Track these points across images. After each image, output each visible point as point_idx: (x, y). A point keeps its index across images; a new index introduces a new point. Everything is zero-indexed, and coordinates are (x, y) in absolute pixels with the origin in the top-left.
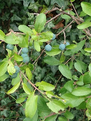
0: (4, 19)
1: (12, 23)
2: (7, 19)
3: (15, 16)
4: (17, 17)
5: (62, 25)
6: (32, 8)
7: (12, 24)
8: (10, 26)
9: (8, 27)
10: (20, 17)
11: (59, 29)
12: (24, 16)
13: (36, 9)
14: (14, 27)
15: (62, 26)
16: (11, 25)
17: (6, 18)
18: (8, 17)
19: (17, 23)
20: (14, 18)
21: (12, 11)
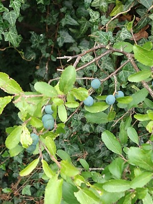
0: (49, 22)
1: (62, 29)
2: (54, 22)
3: (67, 18)
4: (71, 18)
5: (146, 34)
6: (98, 5)
7: (62, 31)
8: (58, 34)
9: (54, 36)
10: (75, 19)
11: (140, 40)
12: (83, 17)
13: (104, 6)
14: (65, 35)
15: (146, 36)
16: (60, 32)
17: (52, 20)
18: (55, 19)
19: (70, 29)
20: (66, 21)
21: (63, 10)
